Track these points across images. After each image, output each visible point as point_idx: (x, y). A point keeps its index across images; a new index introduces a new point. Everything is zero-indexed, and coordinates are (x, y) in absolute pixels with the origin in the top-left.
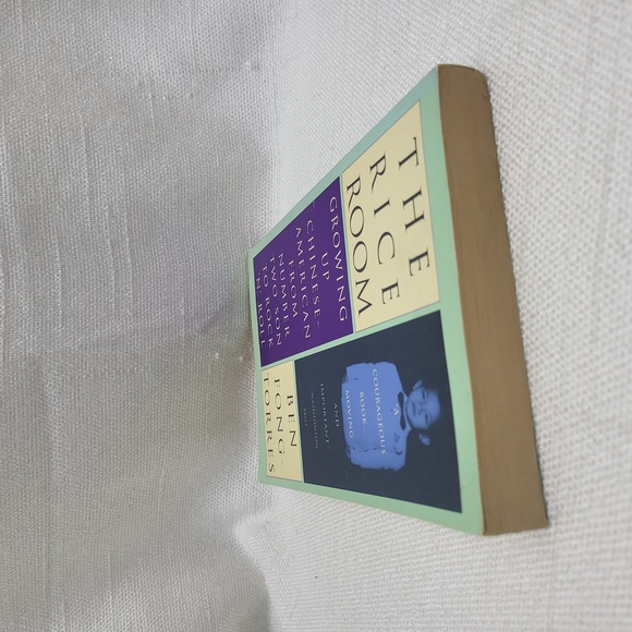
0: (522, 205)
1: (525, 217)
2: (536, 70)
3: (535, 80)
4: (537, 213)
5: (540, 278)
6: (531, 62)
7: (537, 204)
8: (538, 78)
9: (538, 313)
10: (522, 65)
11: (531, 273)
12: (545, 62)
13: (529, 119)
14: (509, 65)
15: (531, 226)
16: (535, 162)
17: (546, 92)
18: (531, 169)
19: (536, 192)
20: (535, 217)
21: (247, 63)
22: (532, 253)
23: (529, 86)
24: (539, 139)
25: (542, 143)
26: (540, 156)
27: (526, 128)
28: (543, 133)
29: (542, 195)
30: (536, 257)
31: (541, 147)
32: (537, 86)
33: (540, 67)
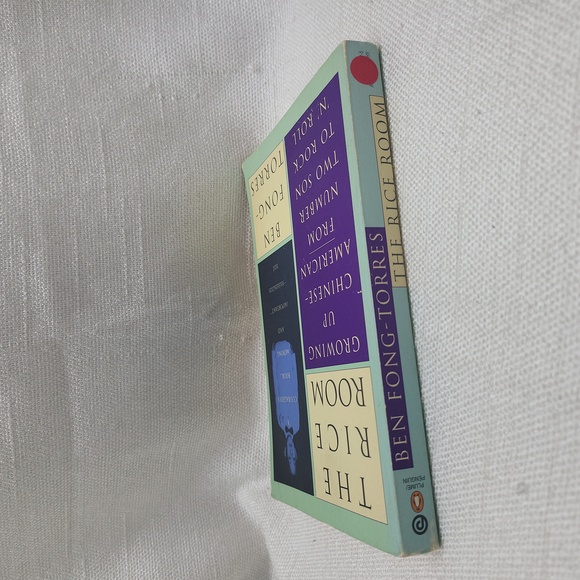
0: (516, 199)
1: (520, 210)
2: (528, 71)
3: (527, 80)
4: (532, 207)
5: (538, 271)
6: (522, 64)
7: (532, 199)
8: (530, 78)
9: (536, 303)
10: (514, 66)
11: (529, 265)
12: (537, 63)
13: (521, 117)
14: (501, 66)
15: (527, 220)
16: (528, 158)
17: (538, 92)
18: (525, 166)
19: (531, 187)
20: (531, 211)
21: (250, 67)
22: (529, 245)
23: (521, 86)
24: (531, 137)
25: (536, 140)
26: (533, 153)
27: (518, 126)
28: (536, 131)
29: (536, 190)
30: (534, 250)
31: (534, 144)
32: (529, 86)
33: (531, 68)
